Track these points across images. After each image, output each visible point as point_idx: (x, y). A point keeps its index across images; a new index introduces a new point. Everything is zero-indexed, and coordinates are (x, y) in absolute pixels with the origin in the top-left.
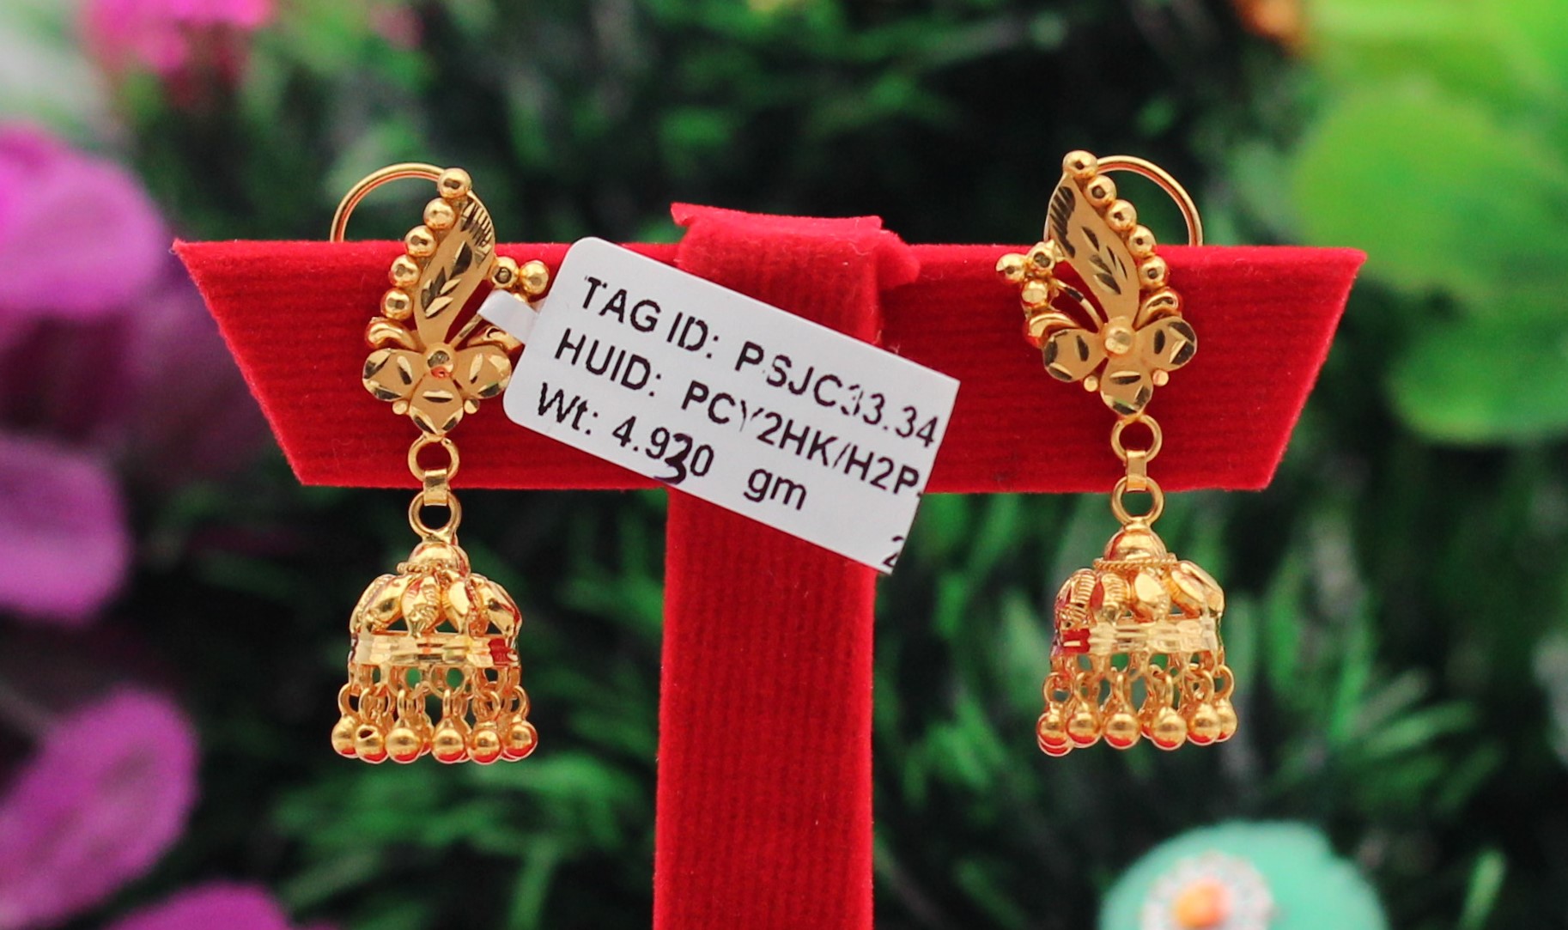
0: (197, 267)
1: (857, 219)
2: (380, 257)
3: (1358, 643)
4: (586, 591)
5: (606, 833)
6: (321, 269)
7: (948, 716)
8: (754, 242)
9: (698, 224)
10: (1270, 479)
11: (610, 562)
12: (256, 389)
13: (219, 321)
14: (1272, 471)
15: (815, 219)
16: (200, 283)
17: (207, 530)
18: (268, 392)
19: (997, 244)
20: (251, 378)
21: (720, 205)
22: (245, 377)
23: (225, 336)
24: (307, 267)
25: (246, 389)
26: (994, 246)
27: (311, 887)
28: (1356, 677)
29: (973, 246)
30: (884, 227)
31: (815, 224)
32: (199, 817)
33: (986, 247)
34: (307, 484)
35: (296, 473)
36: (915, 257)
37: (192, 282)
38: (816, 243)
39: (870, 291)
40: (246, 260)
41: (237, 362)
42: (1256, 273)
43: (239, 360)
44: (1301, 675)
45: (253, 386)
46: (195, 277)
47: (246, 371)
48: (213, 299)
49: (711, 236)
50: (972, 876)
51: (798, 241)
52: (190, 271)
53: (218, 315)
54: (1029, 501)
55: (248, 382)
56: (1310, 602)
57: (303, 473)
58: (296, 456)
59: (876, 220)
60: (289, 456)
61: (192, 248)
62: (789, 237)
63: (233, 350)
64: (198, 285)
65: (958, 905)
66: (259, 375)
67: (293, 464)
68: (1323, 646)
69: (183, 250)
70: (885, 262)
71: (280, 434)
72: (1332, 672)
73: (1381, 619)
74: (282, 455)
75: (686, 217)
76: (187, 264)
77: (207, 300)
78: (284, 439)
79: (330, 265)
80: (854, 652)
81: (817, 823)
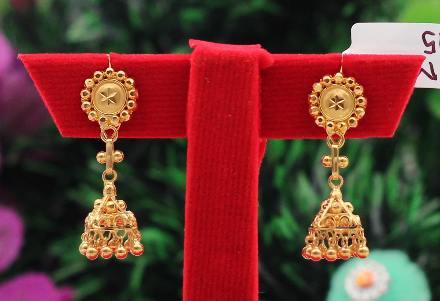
0: (26, 63)
1: (252, 46)
2: (89, 59)
3: (418, 189)
4: (155, 173)
5: (162, 255)
6: (69, 63)
7: (278, 214)
8: (217, 53)
9: (198, 47)
10: (394, 134)
11: (164, 163)
12: (47, 104)
13: (34, 81)
14: (395, 131)
15: (238, 46)
16: (28, 68)
17: (27, 152)
18: (51, 105)
19: (300, 54)
20: (45, 101)
21: (205, 40)
22: (43, 100)
23: (37, 86)
24: (64, 62)
25: (44, 104)
26: (299, 54)
27: (62, 274)
28: (417, 200)
29: (292, 54)
30: (262, 48)
31: (238, 47)
32: (25, 250)
33: (296, 55)
34: (65, 137)
35: (61, 133)
36: (272, 58)
37: (25, 68)
38: (237, 53)
39: (256, 69)
40: (43, 60)
41: (40, 95)
42: (389, 63)
43: (40, 93)
44: (399, 200)
45: (46, 103)
46: (26, 66)
47: (43, 97)
48: (32, 73)
49: (201, 51)
50: (287, 269)
51: (232, 53)
52: (24, 64)
53: (34, 79)
54: (306, 141)
55: (44, 102)
56: (401, 175)
57: (63, 133)
58: (61, 127)
59: (259, 46)
60: (58, 127)
61: (25, 56)
62: (228, 52)
63: (39, 91)
64: (27, 69)
65: (282, 279)
66: (48, 100)
67: (60, 130)
68: (406, 190)
69: (22, 57)
70: (262, 60)
71: (55, 120)
72: (409, 199)
73: (426, 181)
74: (56, 127)
75: (193, 45)
76: (23, 62)
77: (30, 74)
78: (56, 122)
79: (72, 62)
80: (251, 194)
81: (239, 252)
